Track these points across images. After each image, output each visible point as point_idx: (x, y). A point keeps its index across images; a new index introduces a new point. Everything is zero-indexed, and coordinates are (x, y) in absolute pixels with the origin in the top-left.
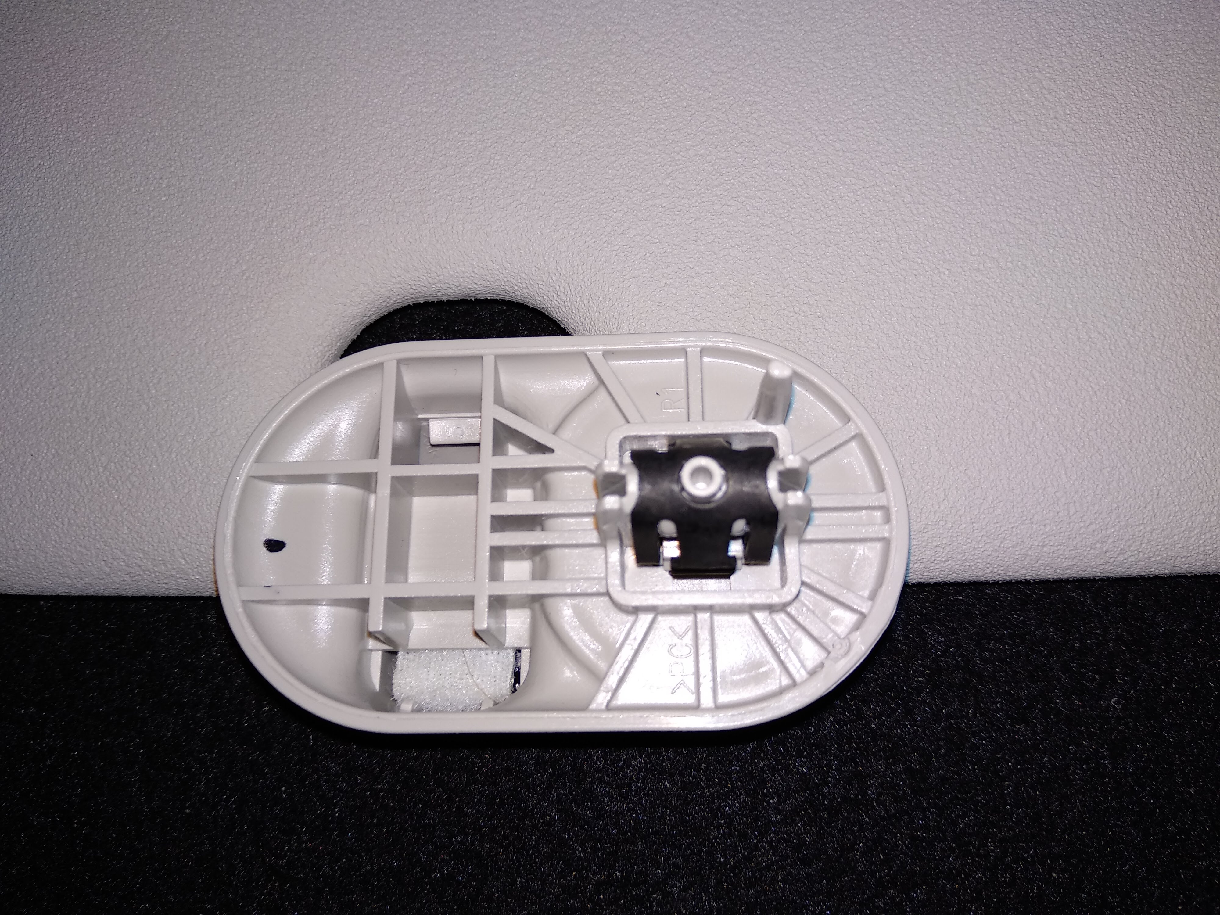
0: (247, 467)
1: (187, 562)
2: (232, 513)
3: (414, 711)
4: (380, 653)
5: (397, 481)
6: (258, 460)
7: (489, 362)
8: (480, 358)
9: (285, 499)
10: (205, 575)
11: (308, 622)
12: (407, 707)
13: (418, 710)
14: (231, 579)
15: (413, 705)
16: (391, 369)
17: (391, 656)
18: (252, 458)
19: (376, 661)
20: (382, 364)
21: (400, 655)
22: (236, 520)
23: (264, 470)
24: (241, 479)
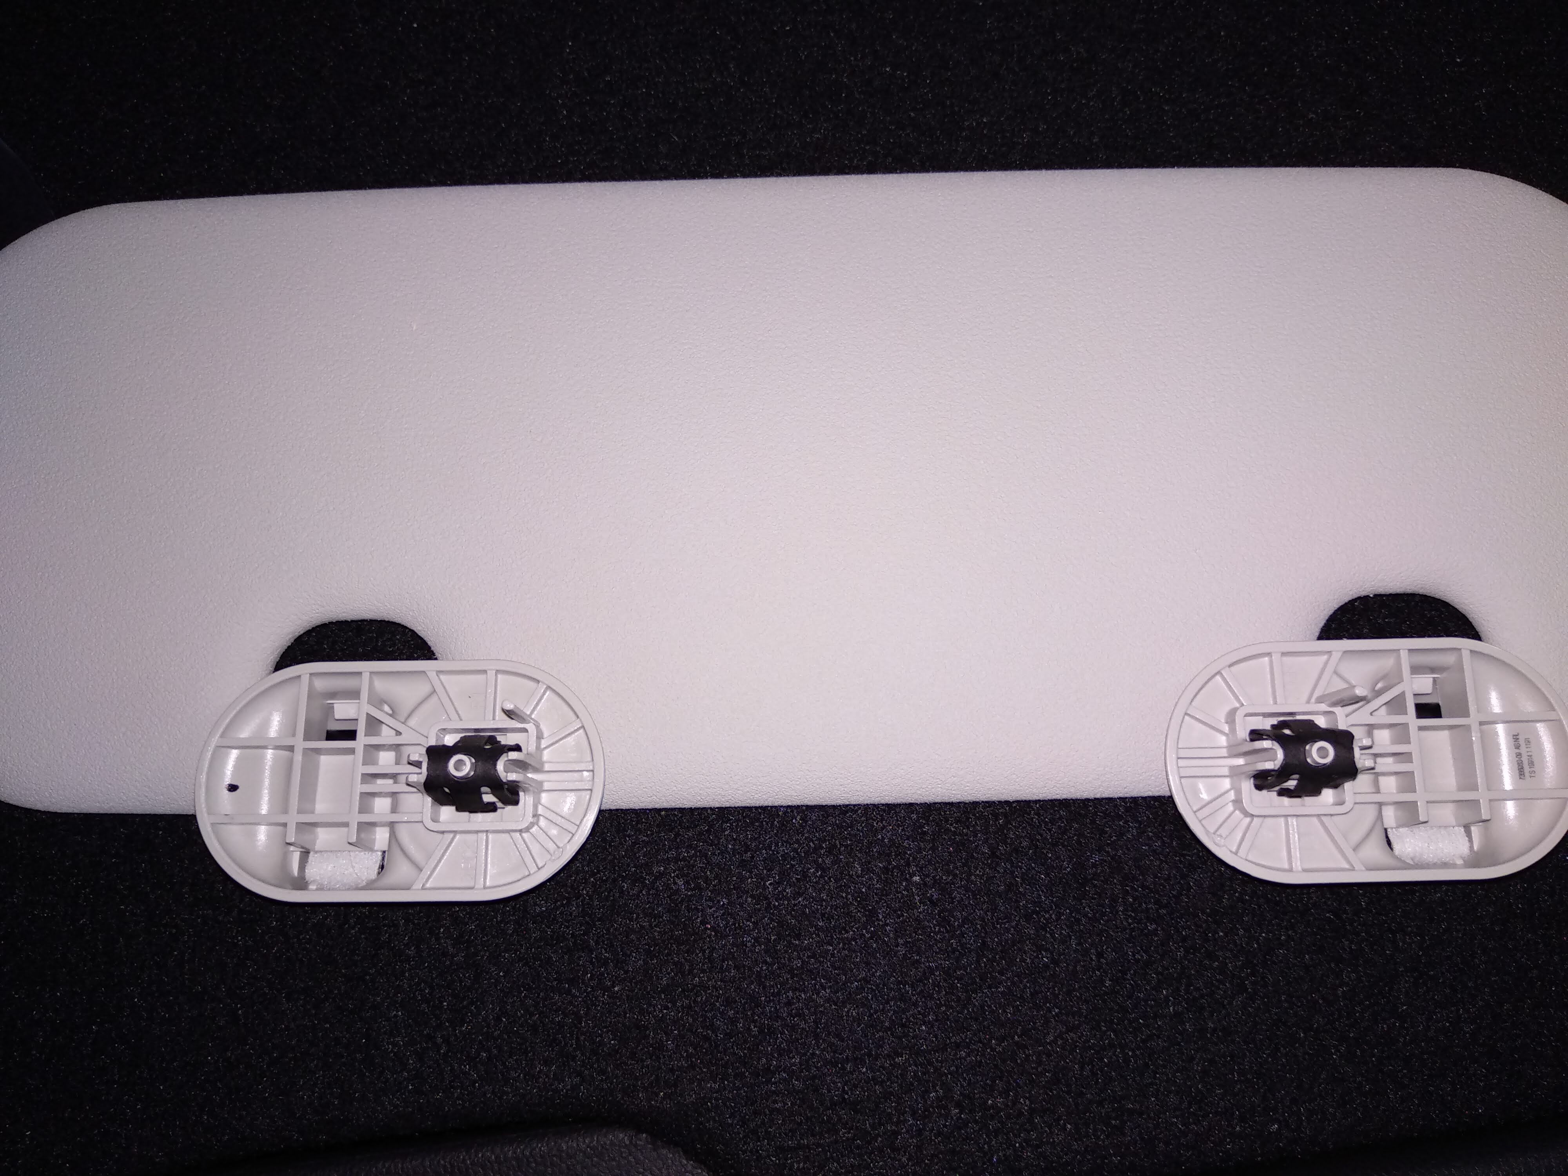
0: (215, 740)
1: (177, 794)
2: (206, 769)
3: (317, 889)
4: (299, 853)
5: (306, 751)
6: (222, 736)
7: (366, 677)
8: (360, 673)
9: (239, 759)
10: (189, 802)
11: (253, 836)
12: (312, 887)
13: (321, 888)
14: (205, 810)
15: (317, 886)
16: (305, 679)
17: (305, 854)
18: (218, 735)
19: (296, 857)
20: (299, 676)
21: (311, 854)
22: (208, 774)
23: (226, 742)
24: (211, 749)
